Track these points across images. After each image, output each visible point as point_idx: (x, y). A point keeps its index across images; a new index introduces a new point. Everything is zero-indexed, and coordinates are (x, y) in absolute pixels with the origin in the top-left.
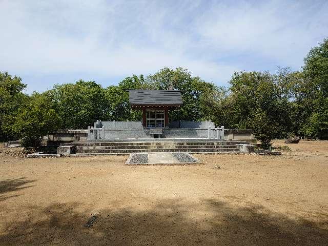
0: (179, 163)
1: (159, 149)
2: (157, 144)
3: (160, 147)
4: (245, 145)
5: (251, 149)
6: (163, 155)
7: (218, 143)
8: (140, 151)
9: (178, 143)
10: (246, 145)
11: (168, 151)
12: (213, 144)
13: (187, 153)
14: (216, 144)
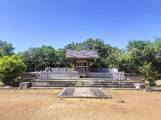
0: (94, 96)
1: (83, 85)
2: (81, 82)
3: (83, 84)
4: (138, 84)
5: (143, 87)
6: (85, 89)
7: (121, 82)
8: (71, 87)
9: (95, 82)
10: (140, 84)
11: (88, 86)
12: (117, 83)
13: (100, 89)
14: (119, 83)
